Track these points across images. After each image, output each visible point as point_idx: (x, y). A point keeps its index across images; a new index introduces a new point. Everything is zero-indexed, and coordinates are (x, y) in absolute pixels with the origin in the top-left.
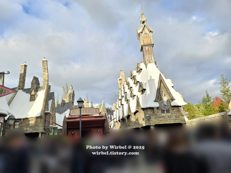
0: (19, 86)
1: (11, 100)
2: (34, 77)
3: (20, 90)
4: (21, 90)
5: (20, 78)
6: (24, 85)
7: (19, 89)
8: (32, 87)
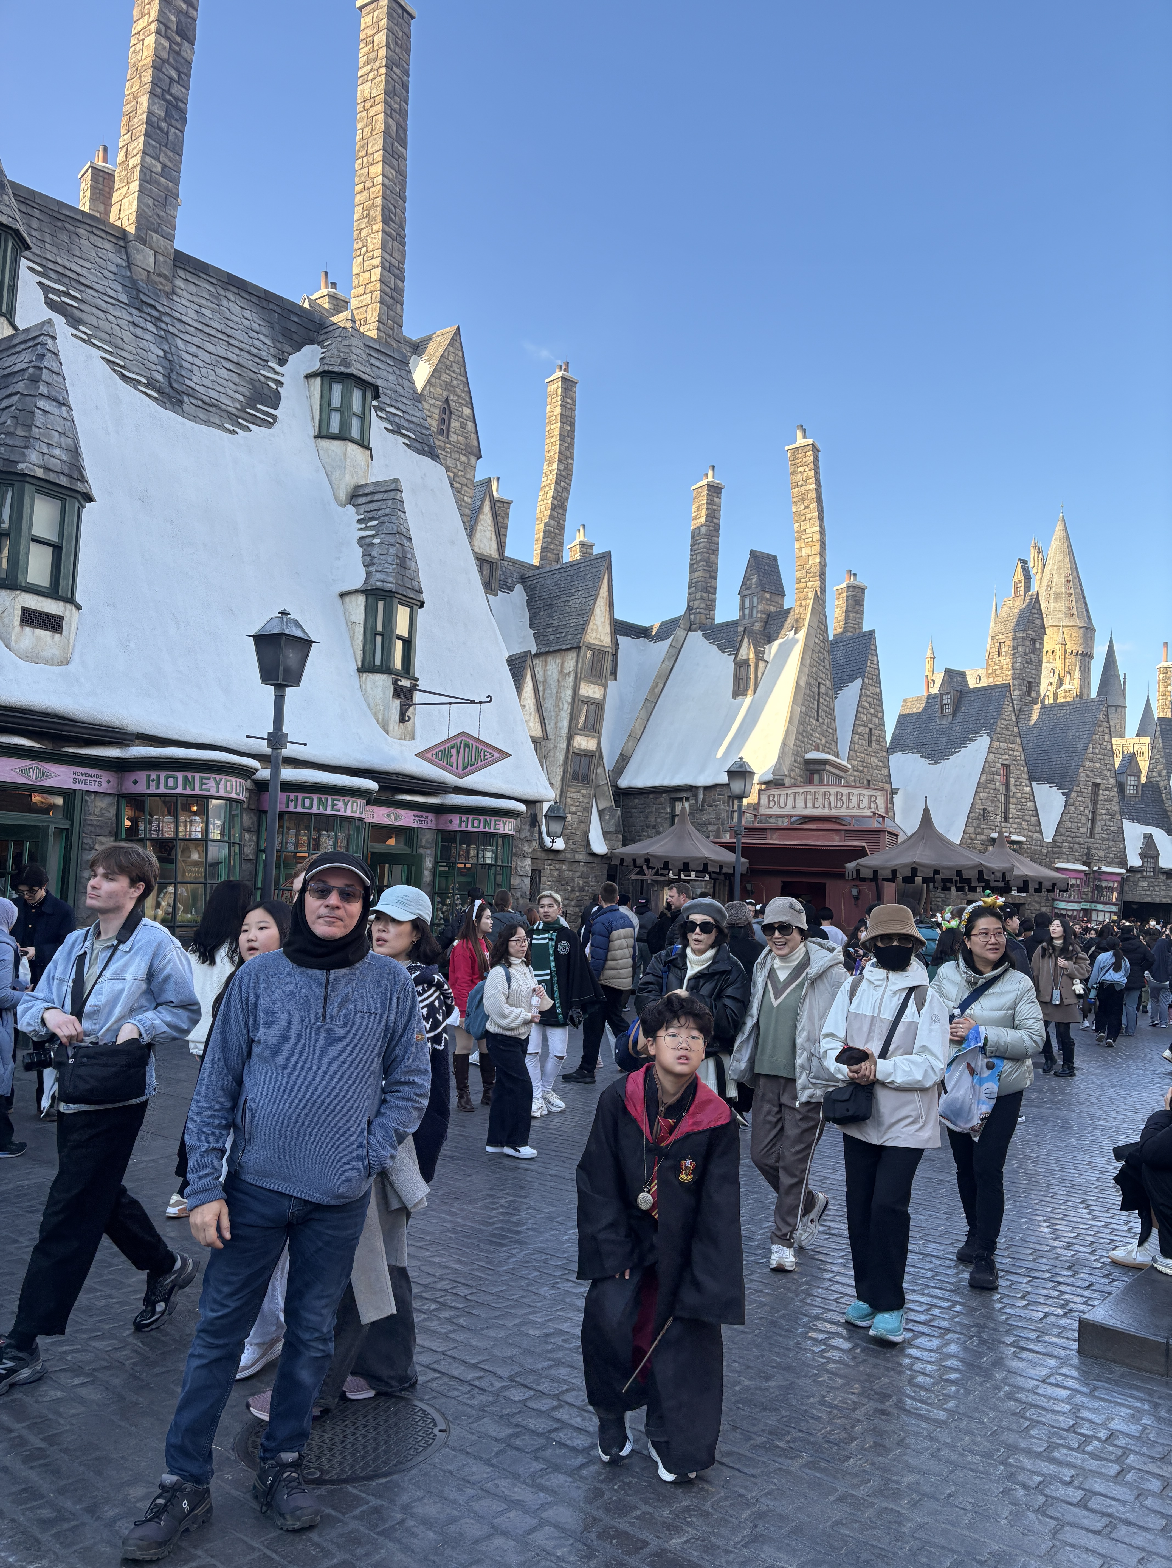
0: (689, 609)
1: (657, 690)
2: (753, 553)
3: (695, 631)
4: (699, 633)
5: (691, 565)
6: (711, 605)
7: (690, 630)
8: (743, 616)
